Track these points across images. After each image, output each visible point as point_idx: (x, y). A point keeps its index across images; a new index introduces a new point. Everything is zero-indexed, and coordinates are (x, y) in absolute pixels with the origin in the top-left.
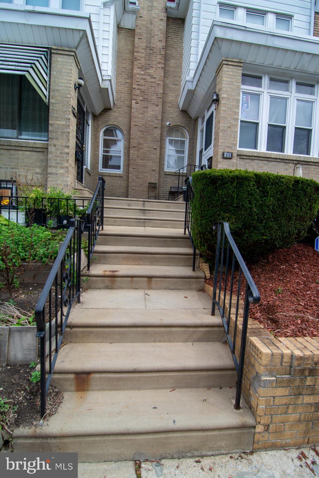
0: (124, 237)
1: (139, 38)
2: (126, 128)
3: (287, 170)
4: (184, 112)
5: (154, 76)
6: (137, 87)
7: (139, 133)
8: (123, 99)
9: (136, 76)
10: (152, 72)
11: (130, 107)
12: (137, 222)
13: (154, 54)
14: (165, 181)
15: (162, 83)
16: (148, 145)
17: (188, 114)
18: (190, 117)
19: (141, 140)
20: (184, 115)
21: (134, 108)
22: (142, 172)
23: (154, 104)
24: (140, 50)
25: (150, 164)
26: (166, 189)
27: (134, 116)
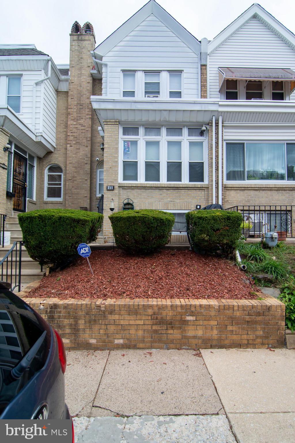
1: (71, 98)
2: (64, 165)
3: (161, 194)
5: (84, 125)
6: (71, 134)
7: (73, 169)
8: (61, 143)
9: (70, 126)
10: (82, 122)
11: (66, 149)
13: (83, 109)
15: (90, 129)
16: (80, 177)
19: (75, 174)
21: (69, 150)
22: (76, 198)
23: (84, 146)
24: (72, 107)
25: (83, 192)
27: (69, 156)
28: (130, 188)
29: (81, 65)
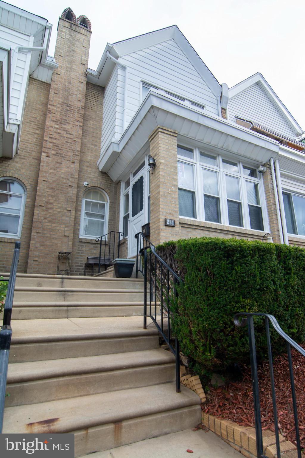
0: (53, 344)
1: (54, 93)
2: (30, 182)
4: (104, 174)
5: (70, 133)
6: (50, 140)
7: (48, 190)
9: (48, 128)
10: (69, 127)
11: (39, 160)
12: (56, 310)
13: (71, 111)
14: (80, 250)
15: (79, 141)
16: (60, 205)
17: (109, 177)
18: (111, 179)
19: (51, 198)
20: (104, 177)
21: (44, 162)
22: (50, 238)
23: (70, 161)
24: (55, 104)
25: (62, 229)
26: (82, 261)
27: (44, 170)
28: (191, 227)
29: (72, 58)
